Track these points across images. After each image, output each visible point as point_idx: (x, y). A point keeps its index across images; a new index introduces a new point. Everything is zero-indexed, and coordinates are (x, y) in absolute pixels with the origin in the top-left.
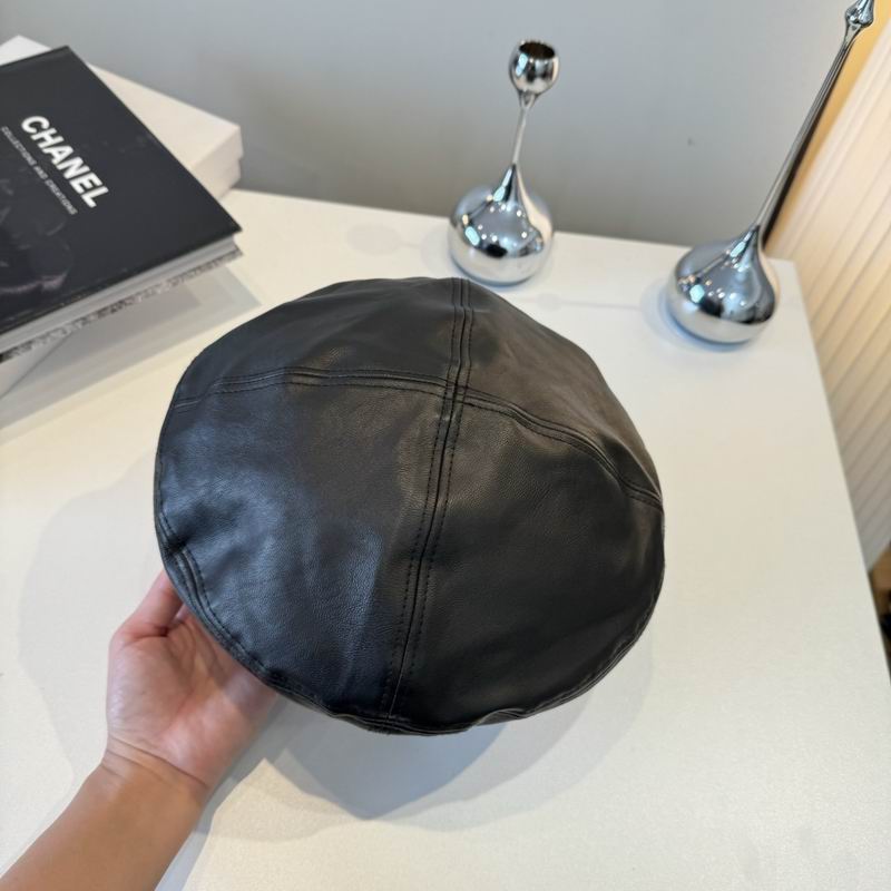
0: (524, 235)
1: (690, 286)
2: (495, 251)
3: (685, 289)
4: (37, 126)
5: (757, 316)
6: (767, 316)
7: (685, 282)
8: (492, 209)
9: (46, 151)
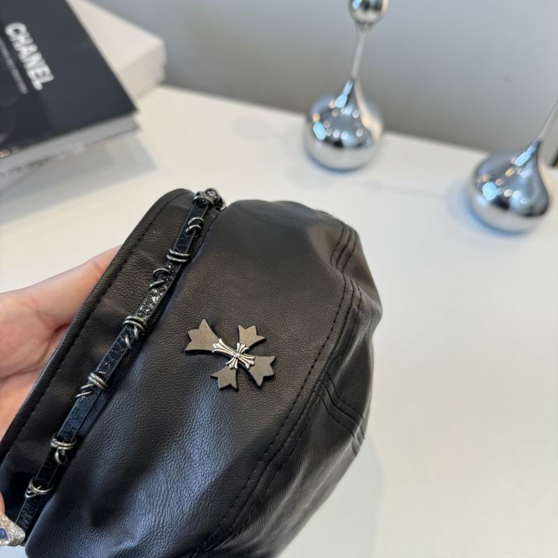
0: (359, 134)
1: (483, 184)
2: (338, 144)
3: (478, 185)
4: (17, 31)
5: (536, 212)
6: (543, 211)
7: (479, 181)
8: (334, 114)
9: (19, 49)
